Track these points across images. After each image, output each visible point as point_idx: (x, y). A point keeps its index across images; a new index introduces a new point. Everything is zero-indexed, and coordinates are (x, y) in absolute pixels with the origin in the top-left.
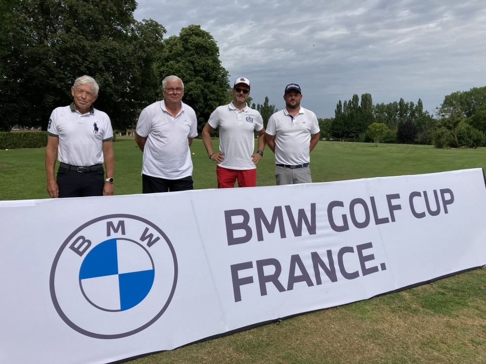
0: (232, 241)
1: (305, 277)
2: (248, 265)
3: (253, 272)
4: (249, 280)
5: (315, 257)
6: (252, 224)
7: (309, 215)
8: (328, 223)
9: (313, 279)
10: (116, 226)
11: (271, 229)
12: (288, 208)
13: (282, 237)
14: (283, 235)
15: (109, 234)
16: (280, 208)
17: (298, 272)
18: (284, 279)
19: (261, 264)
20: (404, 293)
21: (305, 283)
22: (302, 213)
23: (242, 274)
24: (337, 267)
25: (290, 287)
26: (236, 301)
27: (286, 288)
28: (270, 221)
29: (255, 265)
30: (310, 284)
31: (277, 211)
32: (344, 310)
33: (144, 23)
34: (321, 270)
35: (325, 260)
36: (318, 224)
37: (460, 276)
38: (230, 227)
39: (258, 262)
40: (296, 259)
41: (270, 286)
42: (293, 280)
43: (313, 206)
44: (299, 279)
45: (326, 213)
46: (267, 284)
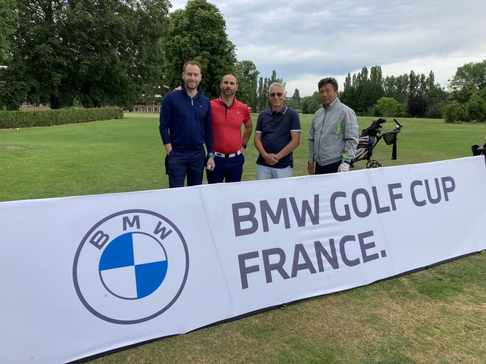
0: (239, 232)
1: (308, 265)
2: (254, 255)
3: (259, 261)
4: (255, 269)
5: (318, 245)
6: (258, 216)
7: (312, 205)
8: (331, 214)
9: (316, 267)
10: (131, 221)
11: (276, 220)
12: (293, 200)
13: (286, 228)
14: (288, 225)
15: (125, 229)
16: (285, 200)
17: (301, 261)
18: (288, 267)
19: (266, 253)
20: (403, 279)
21: (308, 270)
22: (305, 204)
23: (249, 263)
24: (339, 255)
25: (294, 274)
26: (243, 288)
27: (290, 274)
28: (275, 213)
29: (261, 254)
30: (313, 271)
31: (282, 203)
32: (344, 295)
34: (323, 258)
35: (328, 248)
36: (320, 215)
37: (458, 261)
38: (237, 220)
39: (263, 251)
40: (299, 248)
41: (275, 273)
42: (296, 267)
43: (317, 197)
44: (303, 267)
45: (329, 203)
46: (272, 272)
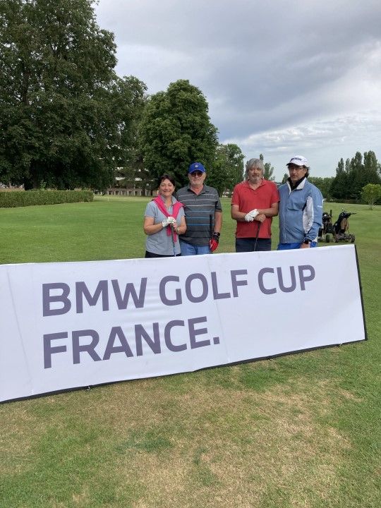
0: (47, 312)
1: (125, 348)
2: (64, 335)
3: (68, 342)
4: (63, 349)
5: (139, 330)
6: (72, 297)
7: (137, 289)
8: (158, 297)
9: (134, 351)
11: (92, 302)
12: (115, 283)
13: (104, 310)
14: (106, 307)
16: (106, 282)
17: (117, 343)
18: (100, 349)
19: (76, 335)
20: (236, 368)
21: (124, 353)
22: (130, 287)
23: (54, 343)
24: (162, 339)
25: (107, 357)
26: (46, 367)
27: (102, 357)
28: (92, 293)
29: (70, 335)
31: (103, 286)
33: (124, 80)
34: (144, 341)
35: (150, 332)
36: (146, 298)
38: (47, 299)
39: (74, 333)
40: (117, 331)
41: (84, 355)
42: (110, 350)
43: (144, 281)
44: (118, 350)
45: (158, 287)
46: (81, 353)
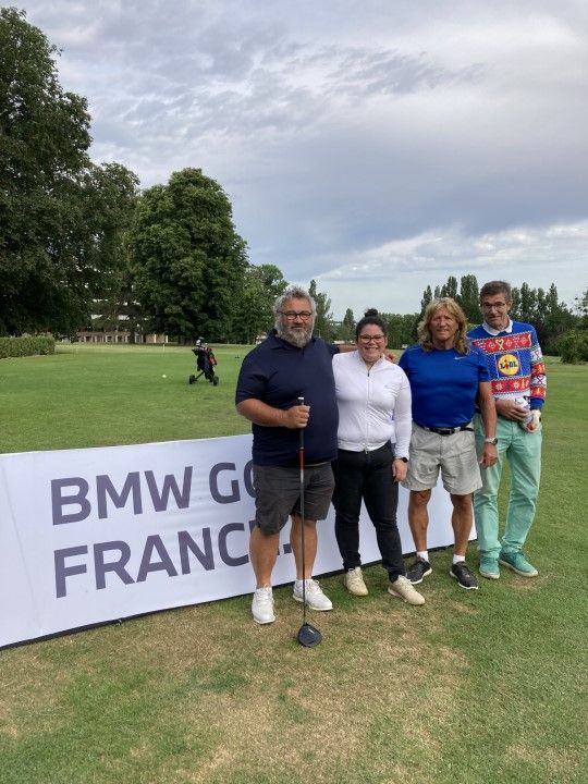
0: (59, 519)
1: (166, 565)
2: (82, 550)
3: (88, 559)
4: (81, 569)
5: (184, 538)
6: (92, 496)
7: (180, 483)
8: (208, 493)
9: (178, 567)
11: (120, 502)
12: (149, 475)
13: (136, 513)
14: (138, 509)
16: (137, 474)
17: (155, 558)
18: (133, 567)
19: (99, 549)
21: (164, 572)
22: (170, 481)
23: (70, 562)
24: (216, 550)
25: (142, 577)
26: (58, 596)
27: (135, 578)
28: (119, 492)
29: (91, 550)
30: (172, 573)
31: (133, 480)
32: (218, 607)
33: (104, 168)
34: (191, 554)
35: (199, 542)
36: (192, 494)
38: (58, 501)
39: (96, 546)
40: (154, 541)
41: (111, 577)
42: (146, 568)
43: (188, 472)
44: (156, 567)
45: (207, 479)
46: (106, 574)
